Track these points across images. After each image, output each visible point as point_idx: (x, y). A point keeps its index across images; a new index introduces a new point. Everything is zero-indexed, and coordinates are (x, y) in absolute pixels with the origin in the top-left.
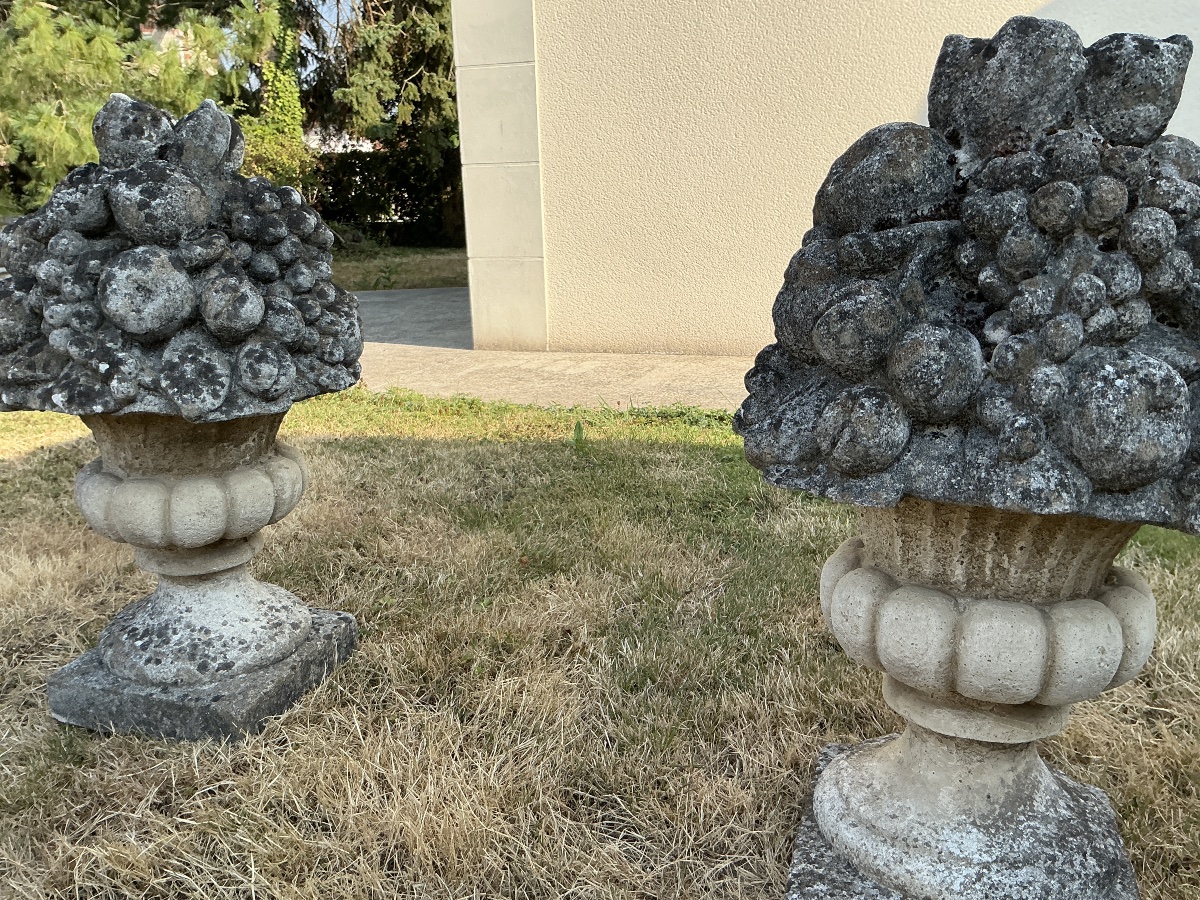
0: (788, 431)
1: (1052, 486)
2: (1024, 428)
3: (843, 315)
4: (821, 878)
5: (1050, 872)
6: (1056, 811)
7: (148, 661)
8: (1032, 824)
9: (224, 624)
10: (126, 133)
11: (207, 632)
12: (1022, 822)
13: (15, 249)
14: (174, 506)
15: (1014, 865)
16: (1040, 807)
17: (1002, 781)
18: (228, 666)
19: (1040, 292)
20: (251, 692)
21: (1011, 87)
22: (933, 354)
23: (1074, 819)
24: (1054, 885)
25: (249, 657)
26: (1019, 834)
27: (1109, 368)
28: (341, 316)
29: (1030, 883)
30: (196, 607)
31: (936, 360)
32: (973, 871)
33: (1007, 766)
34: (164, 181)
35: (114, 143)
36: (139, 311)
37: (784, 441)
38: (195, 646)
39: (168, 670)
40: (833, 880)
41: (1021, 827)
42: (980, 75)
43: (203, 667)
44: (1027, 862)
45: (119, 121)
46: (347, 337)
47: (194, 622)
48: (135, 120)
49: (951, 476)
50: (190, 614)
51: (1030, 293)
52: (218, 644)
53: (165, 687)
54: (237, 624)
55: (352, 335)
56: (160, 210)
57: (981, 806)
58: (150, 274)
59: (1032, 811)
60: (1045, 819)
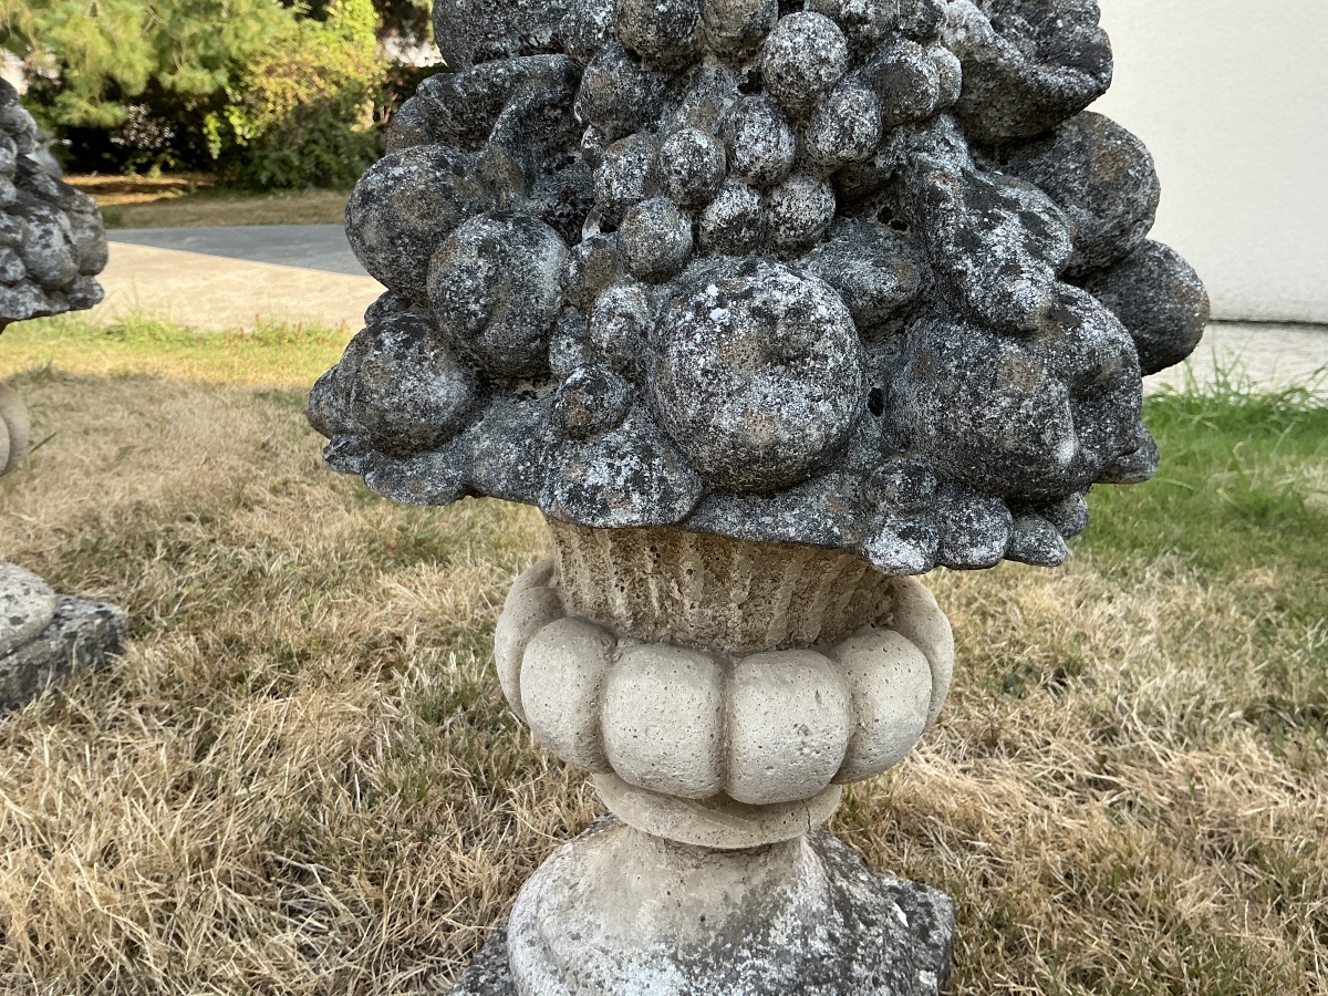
1: (620, 481)
3: (365, 197)
6: (805, 944)
8: (758, 962)
12: (743, 960)
16: (778, 937)
17: (726, 898)
19: (623, 161)
22: (467, 262)
23: (830, 957)
27: (713, 290)
28: (30, 221)
31: (471, 272)
33: (735, 876)
41: (739, 967)
46: (38, 249)
51: (610, 162)
55: (47, 246)
59: (765, 943)
60: (782, 956)
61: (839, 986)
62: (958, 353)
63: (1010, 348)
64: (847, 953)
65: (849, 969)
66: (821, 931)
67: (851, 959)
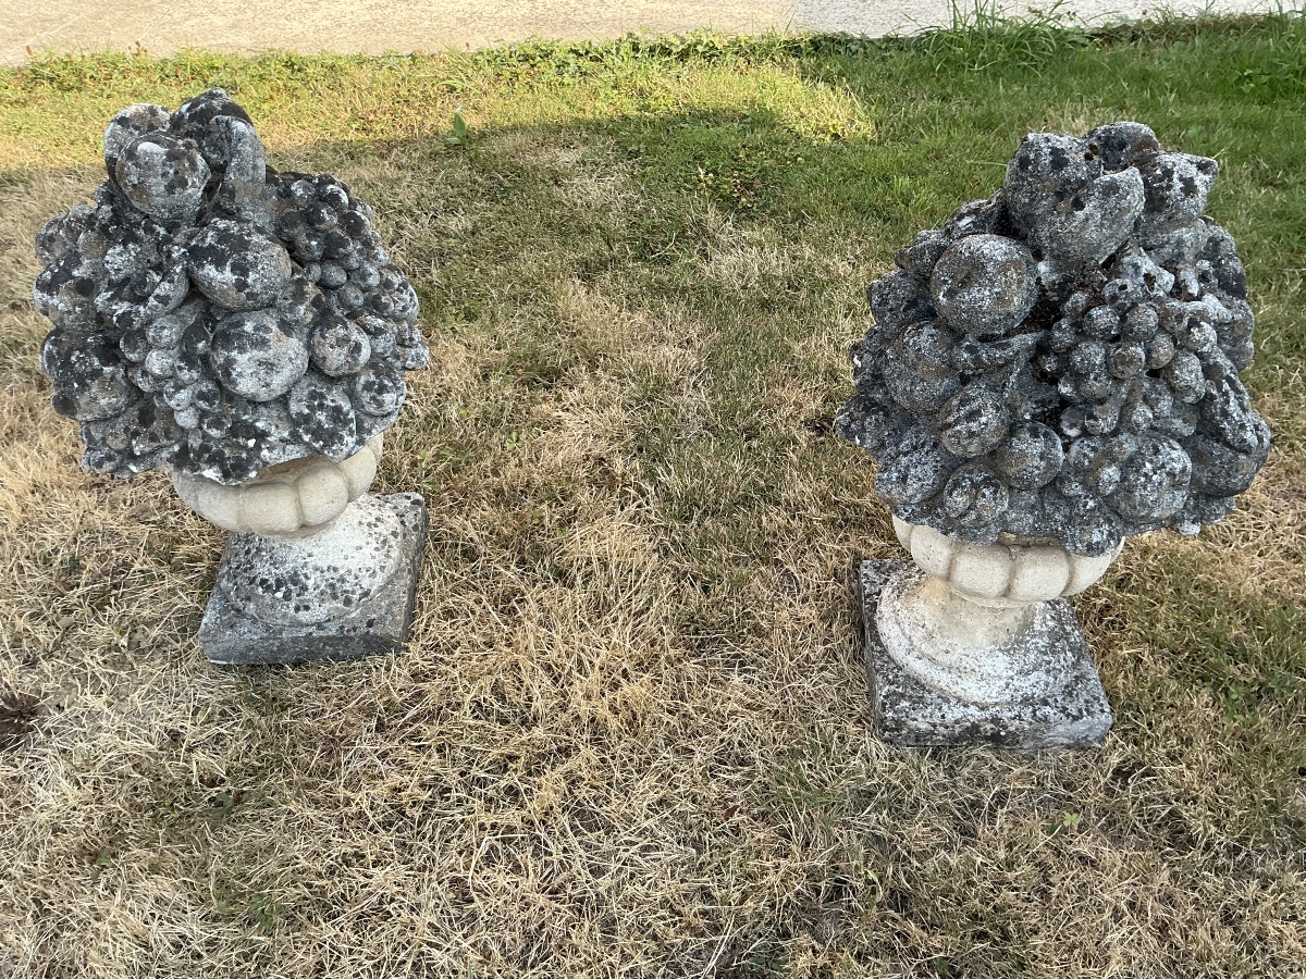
0: (913, 486)
1: (1105, 537)
2: (1092, 510)
3: (971, 434)
4: (902, 696)
5: (1048, 672)
7: (297, 609)
9: (346, 558)
10: (170, 189)
11: (335, 570)
12: (1028, 641)
13: (69, 312)
14: (304, 503)
15: (1028, 674)
16: (1037, 627)
18: (366, 594)
19: (1109, 419)
20: (395, 609)
21: (1092, 234)
22: (1036, 464)
24: (1051, 680)
25: (380, 580)
26: (1028, 651)
27: (1148, 466)
29: (1037, 683)
30: (315, 551)
31: (1037, 468)
32: (1003, 683)
34: (247, 249)
35: (160, 200)
36: (267, 385)
37: (910, 492)
38: (332, 586)
39: (319, 612)
40: (911, 697)
41: (1028, 645)
42: (1067, 219)
43: (348, 602)
44: (1035, 669)
45: (160, 178)
47: (319, 564)
48: (176, 173)
49: (1035, 522)
50: (313, 558)
51: (1103, 419)
52: (351, 579)
53: (320, 626)
54: (355, 554)
56: (259, 286)
57: (1003, 637)
58: (271, 352)
60: (1041, 634)
62: (1221, 457)
63: (1242, 457)
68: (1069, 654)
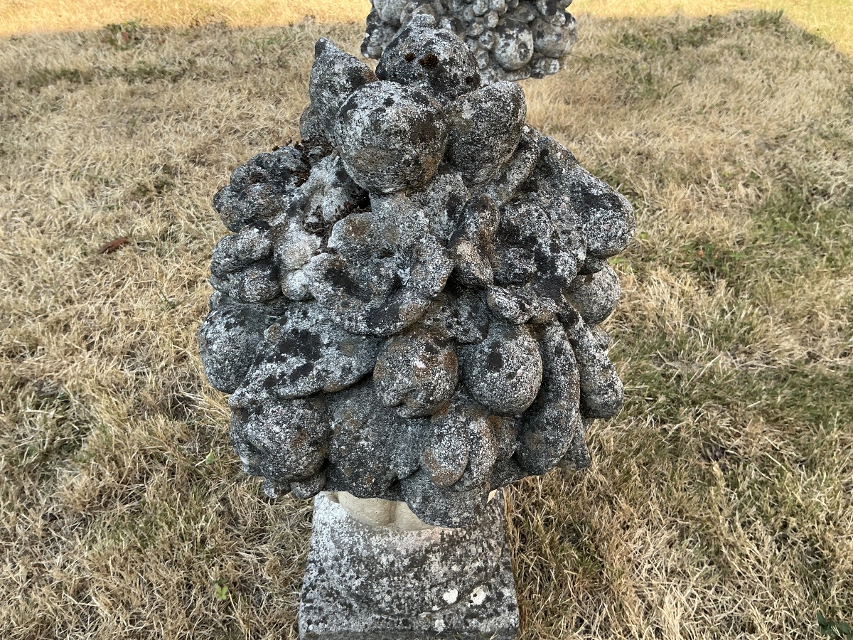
6: (380, 554)
8: (361, 540)
12: (359, 533)
23: (382, 566)
26: (351, 535)
41: (356, 534)
59: (369, 538)
60: (368, 547)
61: (370, 576)
64: (389, 573)
65: (382, 577)
66: (391, 557)
67: (387, 575)
68: (357, 583)
